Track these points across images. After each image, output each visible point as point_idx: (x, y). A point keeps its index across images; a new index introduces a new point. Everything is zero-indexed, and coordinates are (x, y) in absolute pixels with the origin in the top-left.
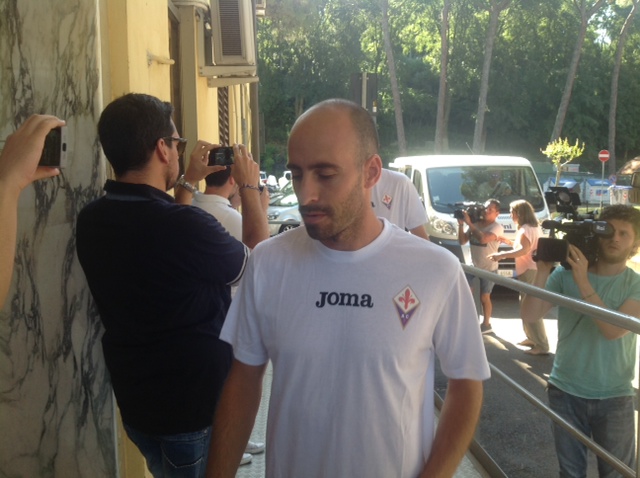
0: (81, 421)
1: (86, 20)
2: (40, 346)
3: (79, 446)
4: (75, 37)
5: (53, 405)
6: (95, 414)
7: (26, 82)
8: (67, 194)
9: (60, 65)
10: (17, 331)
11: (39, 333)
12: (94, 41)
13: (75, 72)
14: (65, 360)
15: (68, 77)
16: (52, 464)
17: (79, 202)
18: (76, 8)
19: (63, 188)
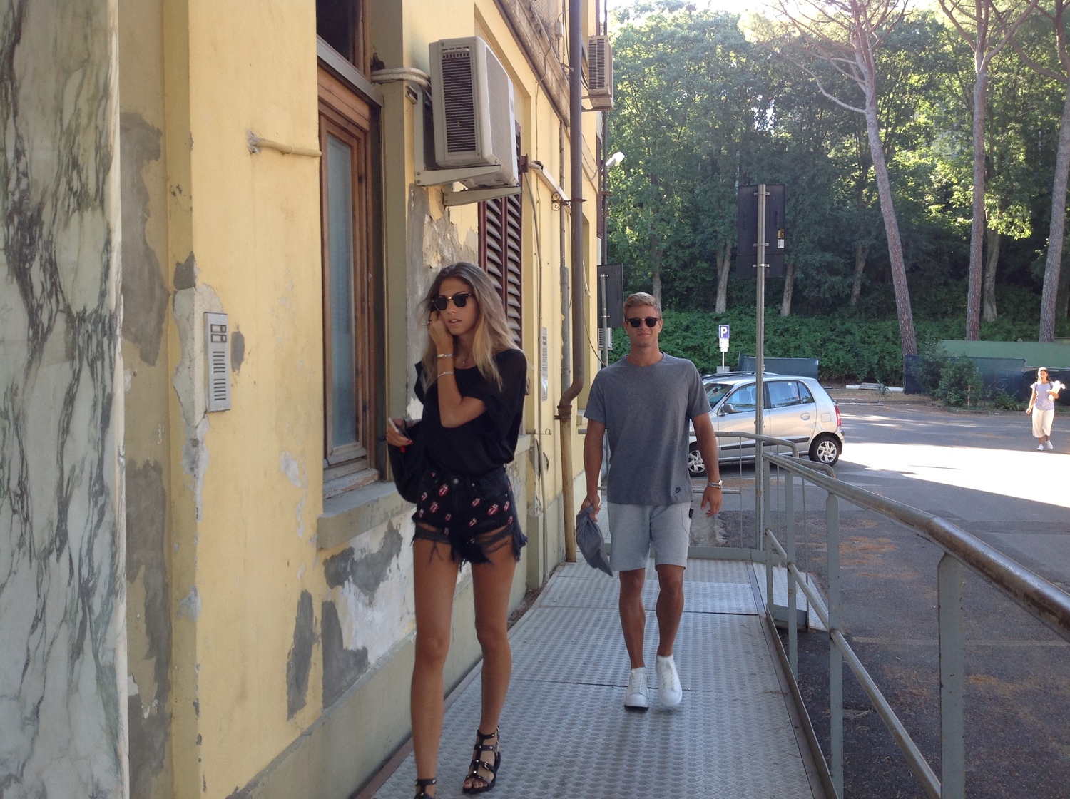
0: (76, 652)
1: (97, 78)
2: (27, 537)
5: (40, 625)
6: (94, 641)
7: (22, 167)
8: (67, 322)
9: (63, 142)
11: (27, 519)
13: (81, 151)
14: (58, 559)
15: (73, 159)
16: (36, 712)
17: (83, 331)
18: (85, 63)
19: (62, 312)
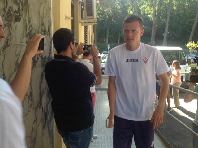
0: (44, 127)
1: (48, 6)
2: (32, 104)
3: (43, 134)
4: (45, 11)
5: (36, 122)
6: (48, 125)
7: (30, 25)
8: (41, 59)
9: (40, 19)
10: (26, 99)
11: (32, 100)
12: (50, 12)
13: (44, 22)
14: (40, 109)
15: (42, 23)
16: (35, 139)
17: (45, 61)
18: (45, 2)
19: (41, 57)
